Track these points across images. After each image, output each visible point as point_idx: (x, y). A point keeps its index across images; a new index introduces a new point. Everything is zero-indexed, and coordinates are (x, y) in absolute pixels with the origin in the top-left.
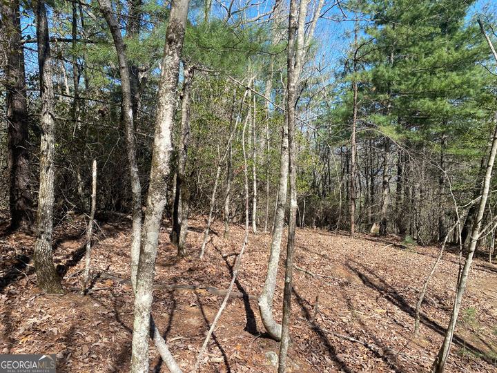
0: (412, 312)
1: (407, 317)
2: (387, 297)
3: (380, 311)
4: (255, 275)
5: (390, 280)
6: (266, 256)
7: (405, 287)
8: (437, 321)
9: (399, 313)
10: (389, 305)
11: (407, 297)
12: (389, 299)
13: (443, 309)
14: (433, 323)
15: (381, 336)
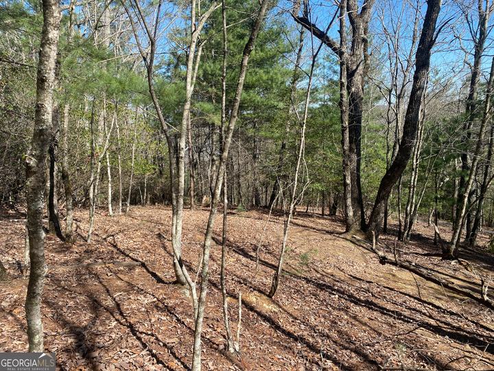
0: (251, 257)
1: (249, 261)
2: (234, 250)
3: (232, 260)
4: (138, 249)
5: (232, 239)
6: (139, 234)
7: (243, 242)
8: (266, 260)
9: (244, 260)
10: (237, 255)
11: (246, 249)
12: (236, 252)
13: (269, 253)
14: (265, 262)
15: (238, 273)
